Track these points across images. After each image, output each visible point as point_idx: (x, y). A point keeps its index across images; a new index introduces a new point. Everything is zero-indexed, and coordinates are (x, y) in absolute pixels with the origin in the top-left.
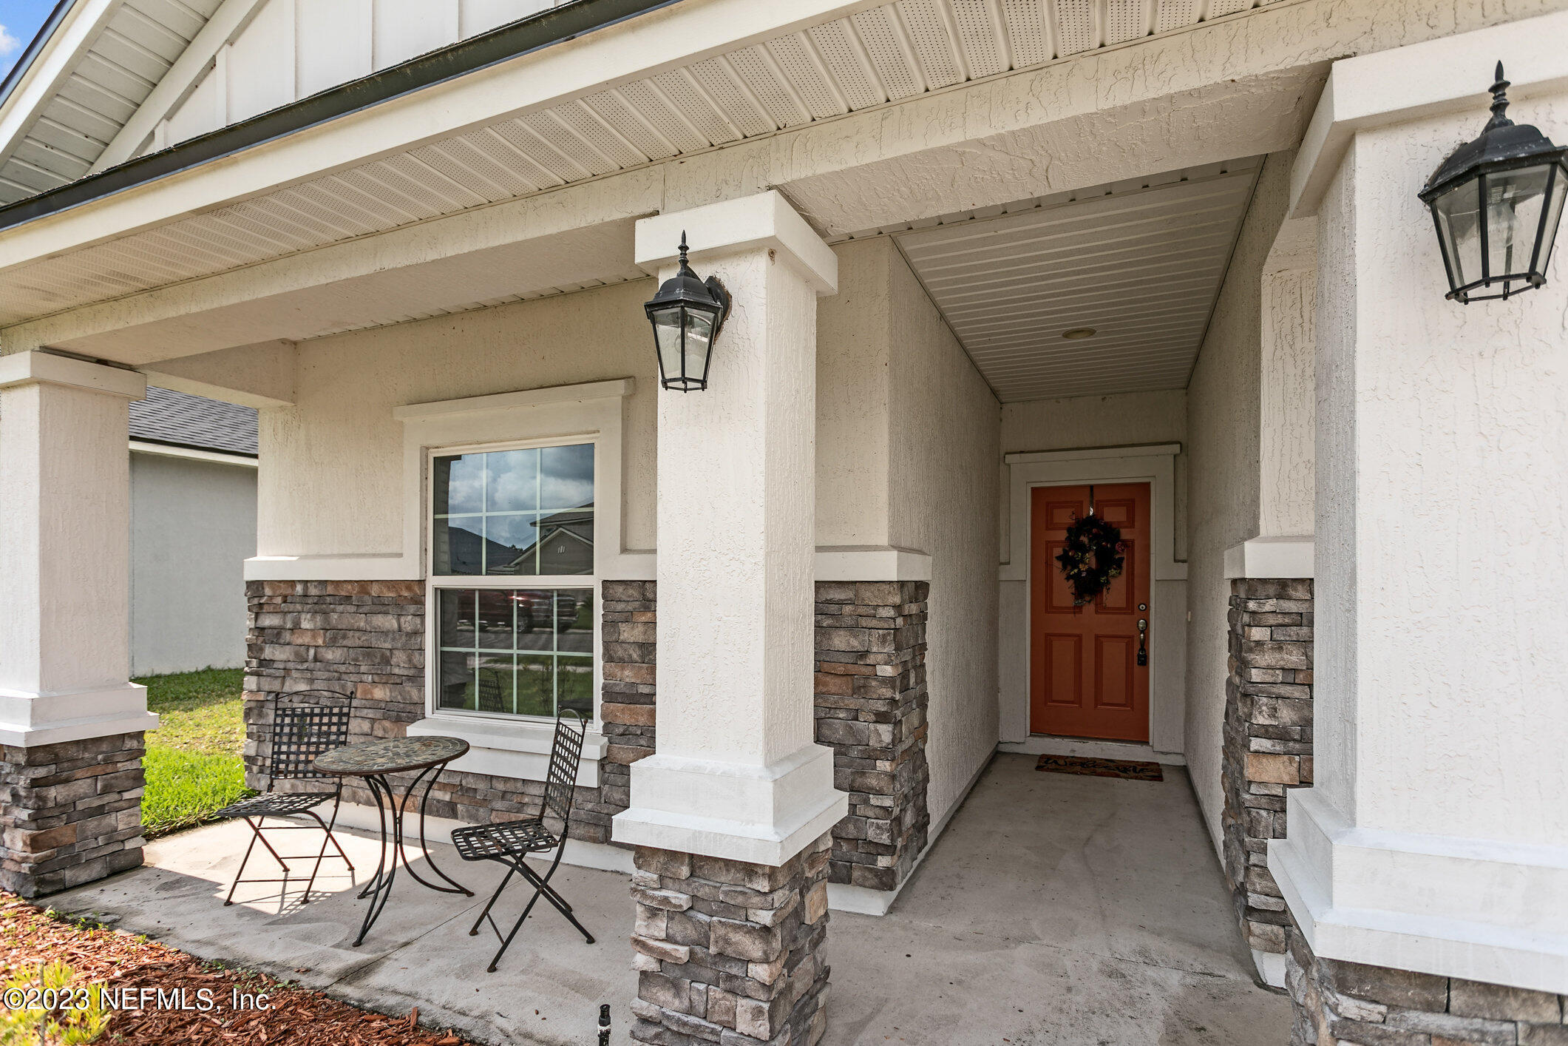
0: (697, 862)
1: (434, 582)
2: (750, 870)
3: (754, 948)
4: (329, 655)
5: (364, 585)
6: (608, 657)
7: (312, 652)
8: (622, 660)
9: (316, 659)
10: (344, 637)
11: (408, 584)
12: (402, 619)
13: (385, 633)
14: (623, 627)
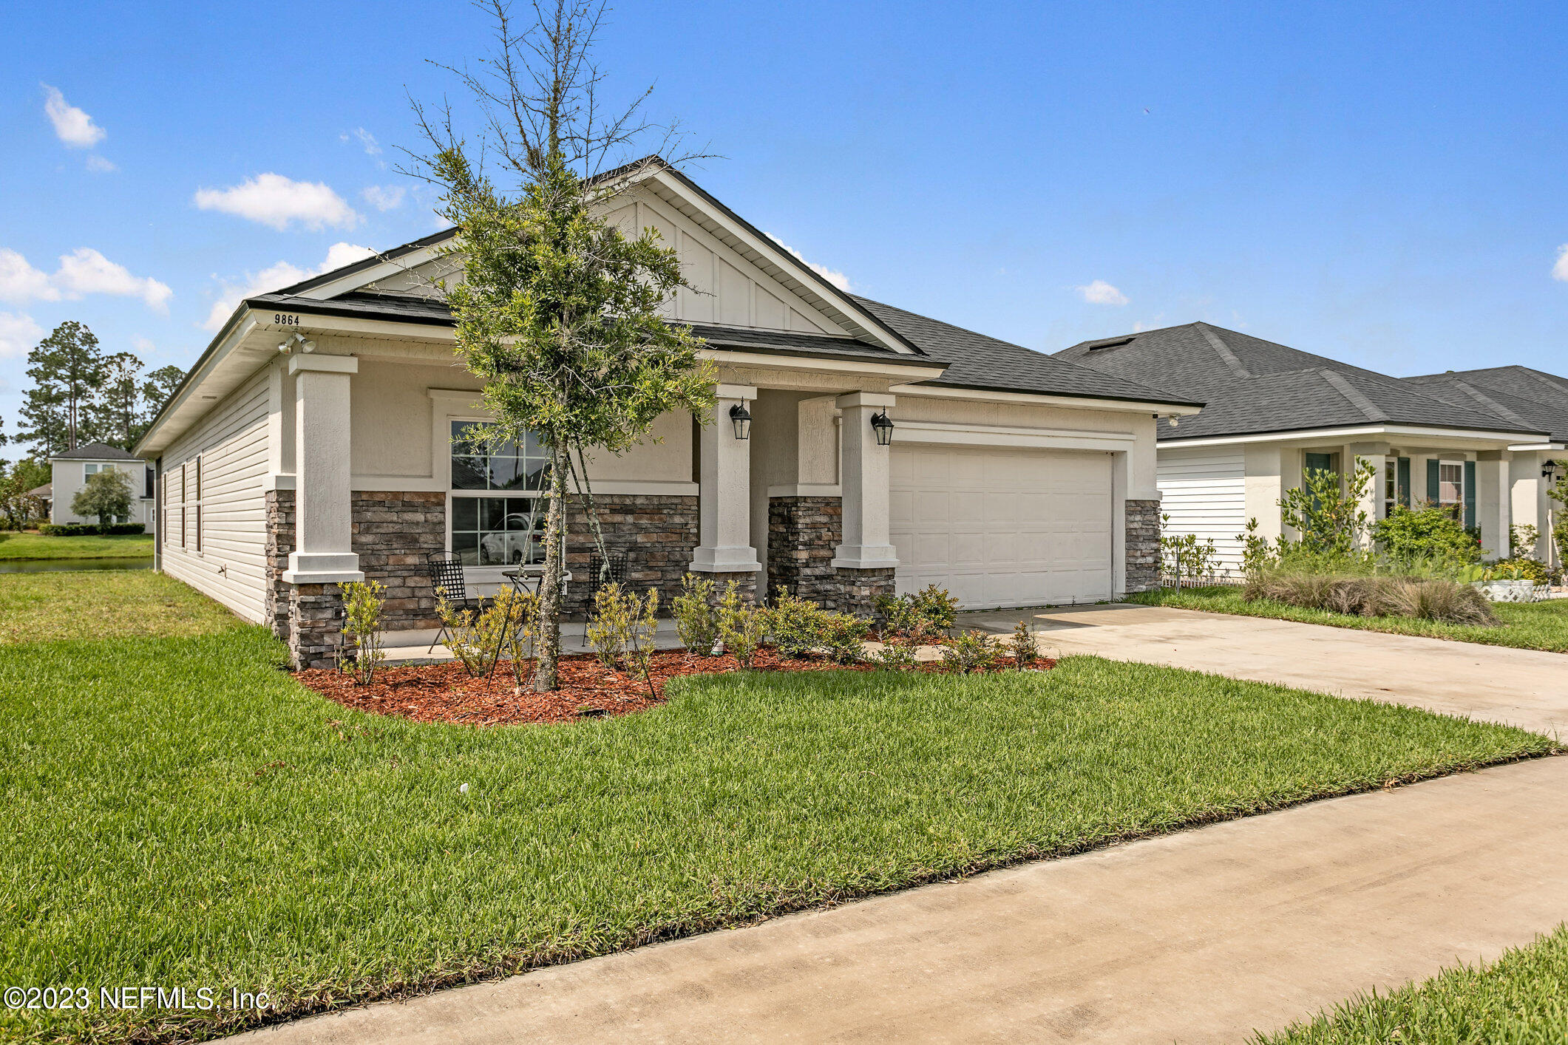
1: (452, 494)
5: (396, 495)
10: (377, 527)
11: (436, 494)
12: (428, 515)
13: (417, 523)
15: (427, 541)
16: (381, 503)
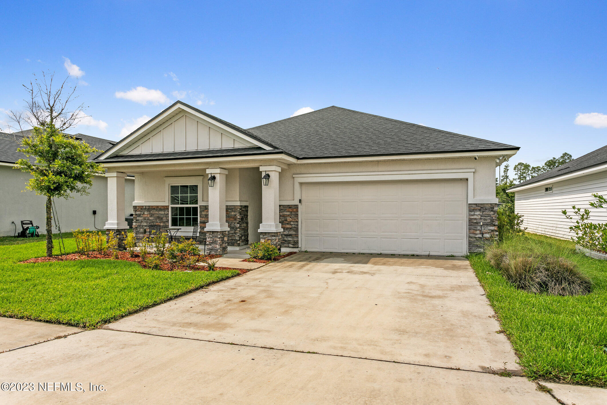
0: (213, 232)
1: (171, 206)
2: (218, 232)
3: (218, 240)
4: (151, 218)
5: (157, 207)
6: (200, 217)
7: (147, 218)
8: (202, 217)
9: (148, 219)
10: (154, 215)
11: (166, 206)
12: (165, 212)
13: (162, 214)
14: (203, 212)
15: (164, 219)
16: (154, 209)
